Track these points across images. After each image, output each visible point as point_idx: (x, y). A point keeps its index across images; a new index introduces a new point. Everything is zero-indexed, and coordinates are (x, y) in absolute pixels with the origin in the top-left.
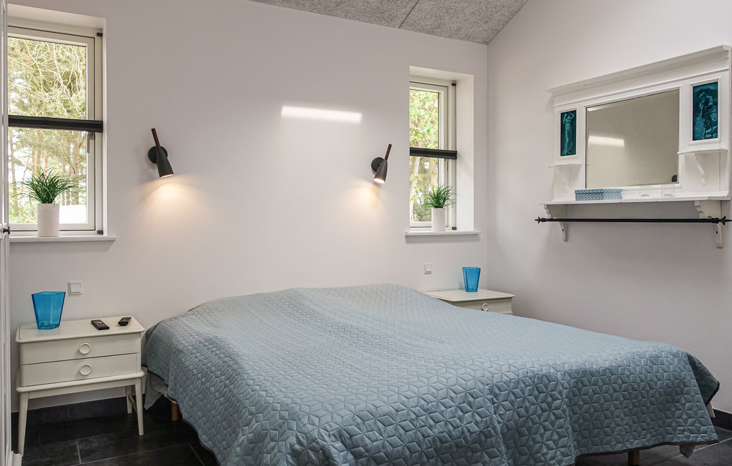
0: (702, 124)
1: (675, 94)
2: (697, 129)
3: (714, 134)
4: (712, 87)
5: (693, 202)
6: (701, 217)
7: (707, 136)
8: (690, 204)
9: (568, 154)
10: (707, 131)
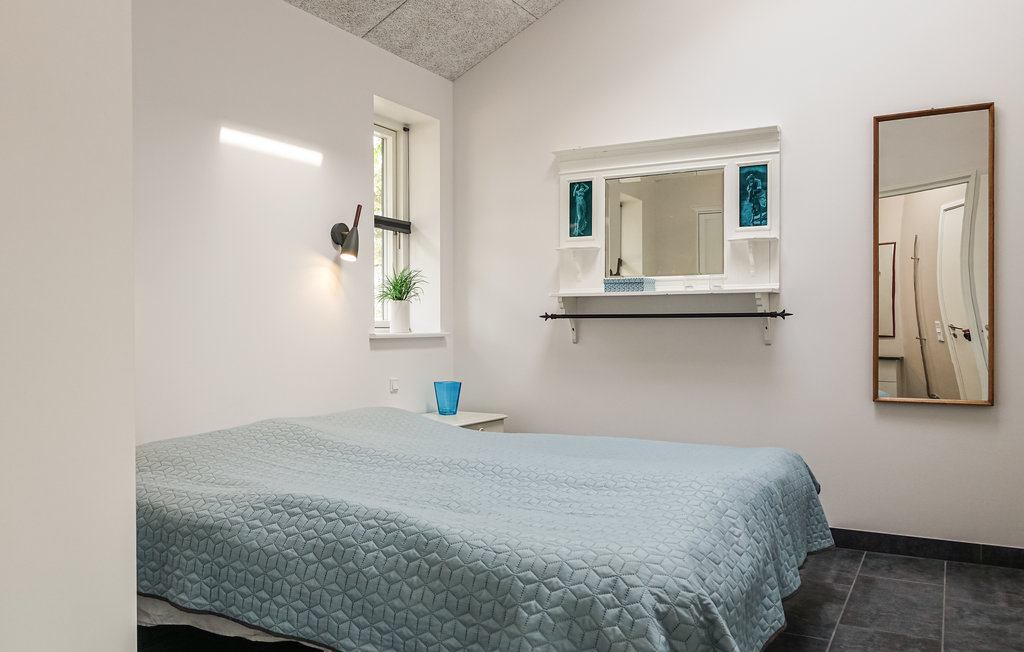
0: (750, 210)
1: (718, 175)
2: (743, 214)
3: (763, 221)
4: (761, 170)
5: (753, 294)
6: (760, 310)
7: (755, 223)
8: (750, 296)
9: (579, 235)
10: (756, 217)
